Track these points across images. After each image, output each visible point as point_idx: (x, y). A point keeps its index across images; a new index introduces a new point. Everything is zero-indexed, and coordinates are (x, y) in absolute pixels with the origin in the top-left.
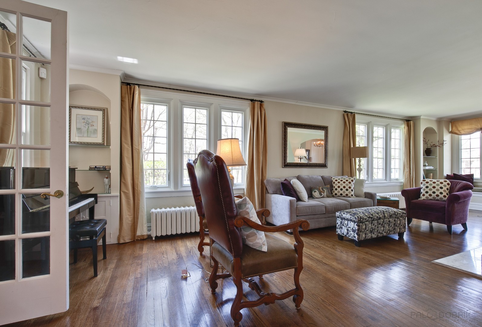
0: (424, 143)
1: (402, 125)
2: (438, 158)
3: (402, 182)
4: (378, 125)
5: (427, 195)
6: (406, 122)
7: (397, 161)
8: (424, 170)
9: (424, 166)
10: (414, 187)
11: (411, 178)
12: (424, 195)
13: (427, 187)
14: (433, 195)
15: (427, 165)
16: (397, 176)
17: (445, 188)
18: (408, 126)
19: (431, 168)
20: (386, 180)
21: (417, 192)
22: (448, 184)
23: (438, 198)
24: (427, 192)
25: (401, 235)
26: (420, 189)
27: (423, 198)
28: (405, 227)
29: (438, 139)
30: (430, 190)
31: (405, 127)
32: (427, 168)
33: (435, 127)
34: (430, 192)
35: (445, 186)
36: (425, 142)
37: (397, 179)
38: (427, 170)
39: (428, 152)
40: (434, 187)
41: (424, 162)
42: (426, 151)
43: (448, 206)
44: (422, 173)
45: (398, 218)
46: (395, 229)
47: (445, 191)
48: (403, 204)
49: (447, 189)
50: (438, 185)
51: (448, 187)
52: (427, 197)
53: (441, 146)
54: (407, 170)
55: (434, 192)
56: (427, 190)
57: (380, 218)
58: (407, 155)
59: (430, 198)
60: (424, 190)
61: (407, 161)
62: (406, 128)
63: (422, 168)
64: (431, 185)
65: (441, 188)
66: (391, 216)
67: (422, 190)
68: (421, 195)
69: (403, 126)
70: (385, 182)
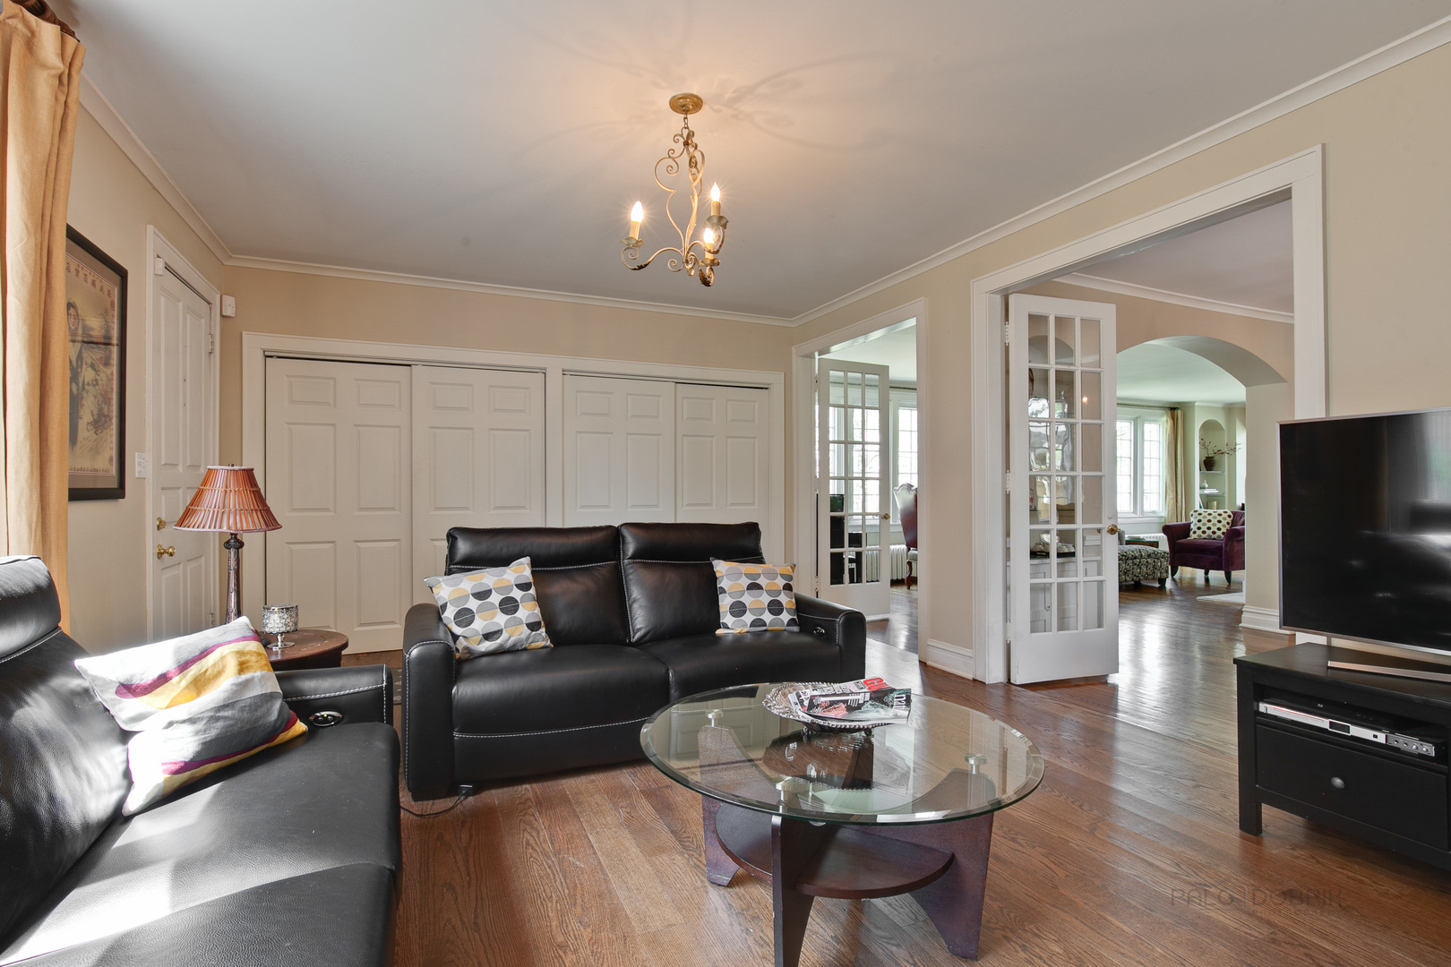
0: (1200, 448)
1: (1162, 416)
2: (1226, 473)
3: (1162, 517)
4: (1123, 419)
5: (1199, 532)
6: (1169, 412)
7: (1155, 480)
8: (1201, 495)
9: (1201, 488)
10: (1184, 522)
11: (1179, 510)
12: (1195, 532)
13: (1199, 521)
14: (1207, 531)
15: (1207, 486)
16: (1154, 508)
17: (1224, 522)
18: (1173, 419)
19: (1214, 491)
20: (1135, 512)
21: (1186, 529)
22: (1229, 516)
23: (1215, 536)
24: (1199, 528)
25: (1162, 581)
26: (1189, 524)
27: (1193, 536)
28: (1167, 572)
29: (1226, 441)
30: (1204, 524)
31: (1167, 421)
32: (1207, 491)
33: (1221, 420)
34: (1204, 528)
35: (1225, 519)
36: (1203, 445)
37: (1154, 512)
38: (1208, 496)
39: (1209, 464)
40: (1209, 521)
41: (1202, 481)
42: (1205, 461)
43: (1226, 546)
44: (1197, 501)
45: (1158, 559)
46: (1154, 573)
47: (1224, 526)
48: (1164, 547)
49: (1228, 523)
50: (1215, 518)
51: (1229, 520)
52: (1199, 536)
53: (1231, 452)
54: (1171, 495)
55: (1209, 528)
56: (1200, 525)
57: (1136, 558)
58: (1172, 469)
59: (1204, 536)
60: (1196, 524)
61: (1171, 480)
62: (1170, 422)
63: (1197, 492)
64: (1205, 517)
65: (1219, 522)
66: (1149, 556)
67: (1192, 526)
68: (1191, 532)
69: (1165, 419)
70: (1134, 515)
